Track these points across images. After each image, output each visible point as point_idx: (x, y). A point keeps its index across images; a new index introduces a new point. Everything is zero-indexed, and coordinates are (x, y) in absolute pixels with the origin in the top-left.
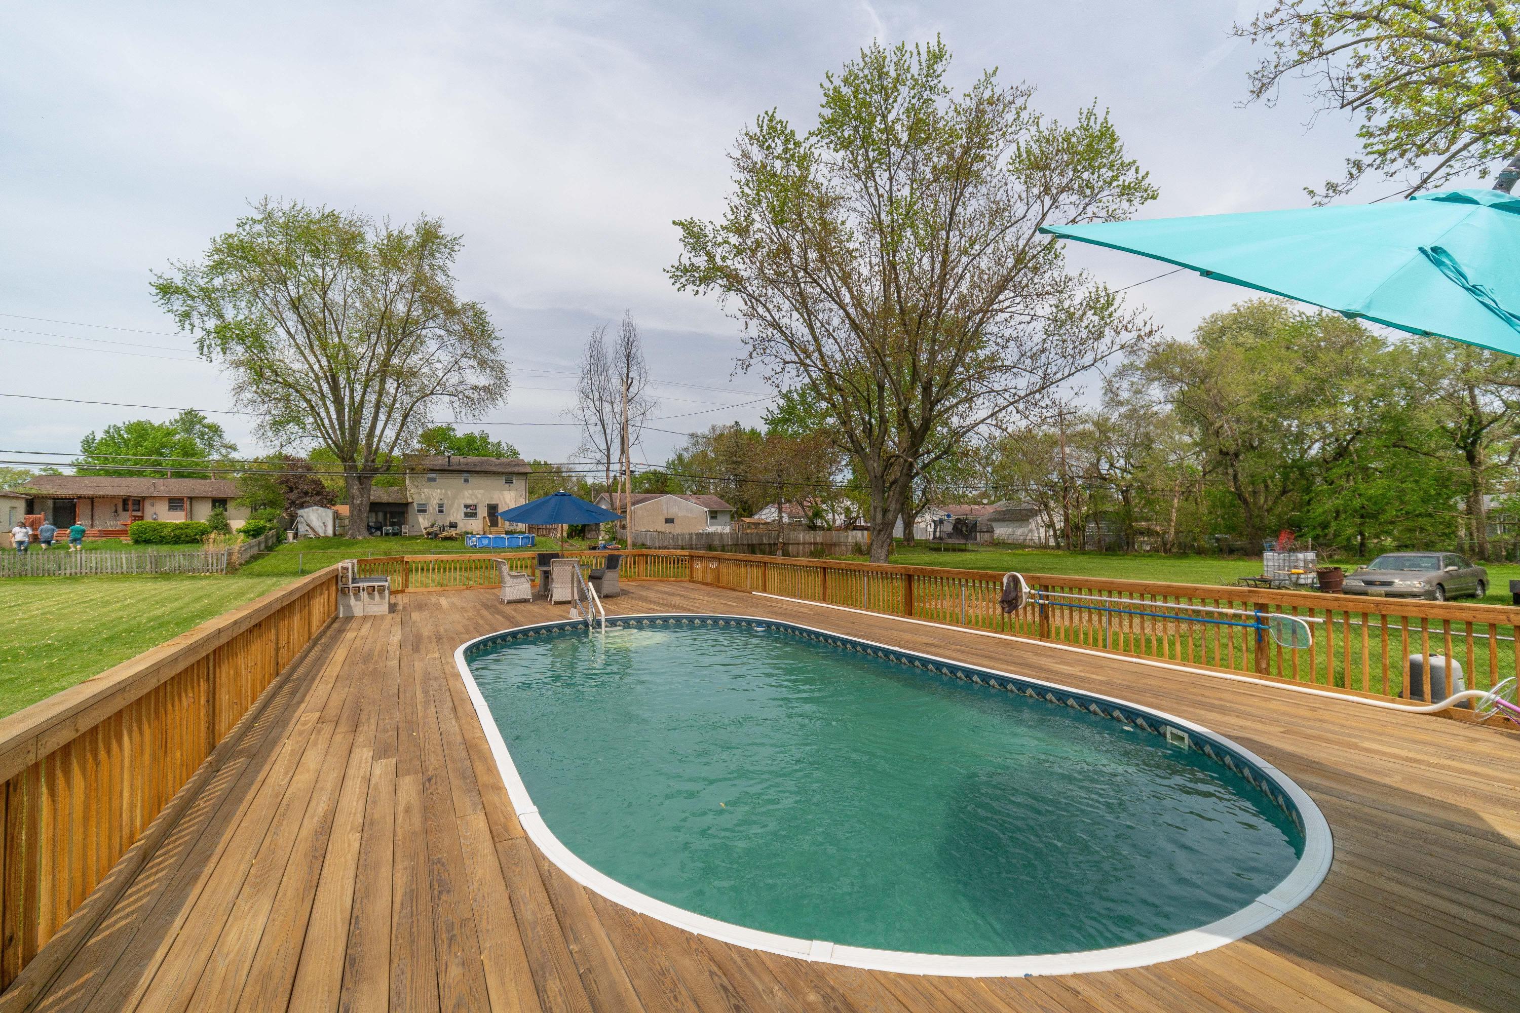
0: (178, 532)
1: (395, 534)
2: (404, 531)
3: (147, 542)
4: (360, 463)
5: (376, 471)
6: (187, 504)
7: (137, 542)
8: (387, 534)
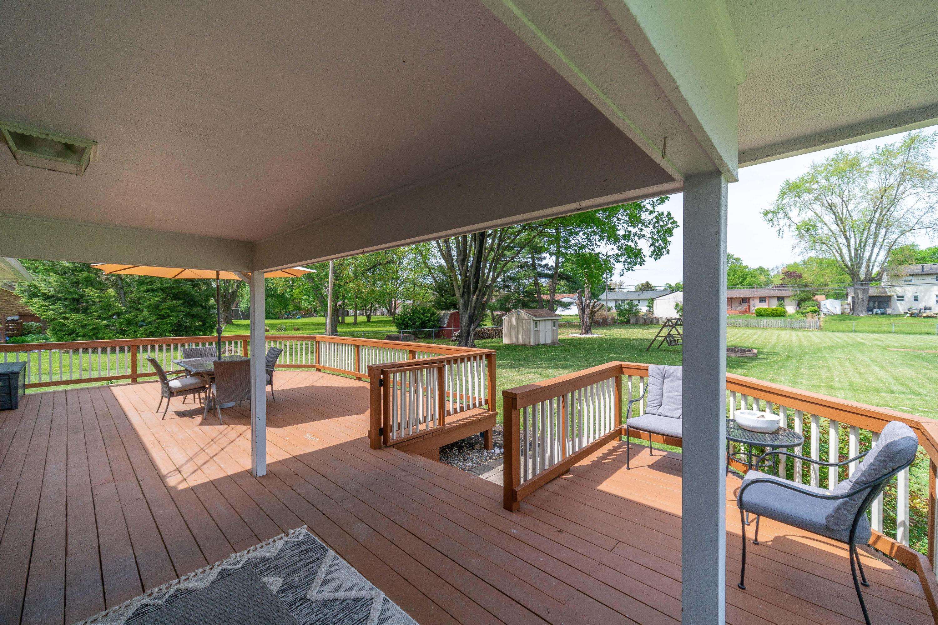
0: (773, 312)
1: (882, 314)
2: (888, 312)
3: (762, 316)
4: (862, 276)
5: (872, 280)
6: (767, 301)
7: (758, 316)
8: (877, 314)
